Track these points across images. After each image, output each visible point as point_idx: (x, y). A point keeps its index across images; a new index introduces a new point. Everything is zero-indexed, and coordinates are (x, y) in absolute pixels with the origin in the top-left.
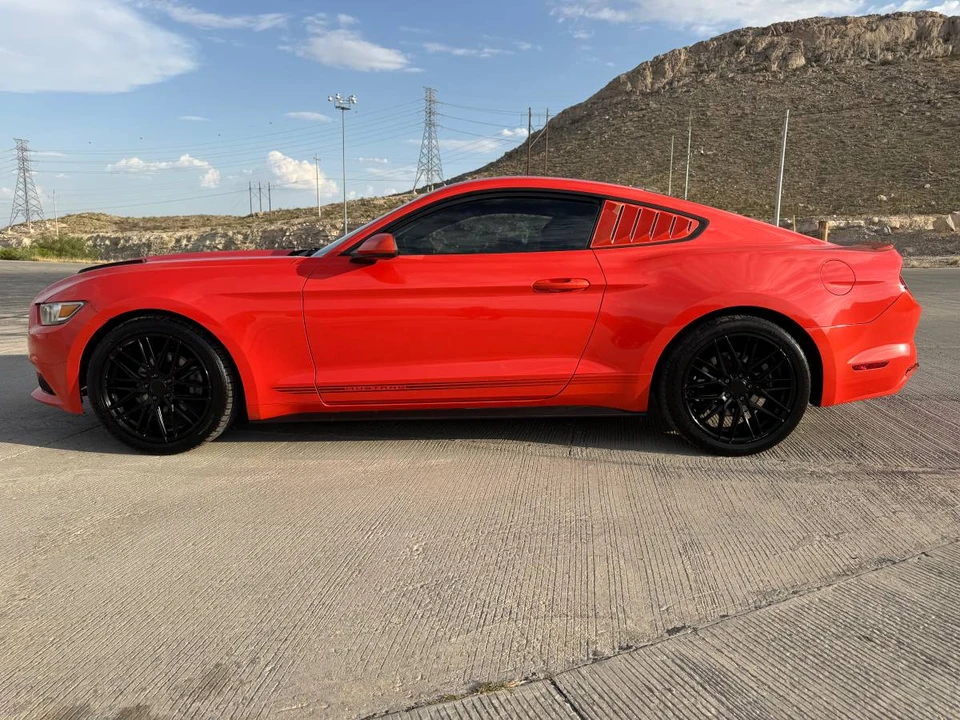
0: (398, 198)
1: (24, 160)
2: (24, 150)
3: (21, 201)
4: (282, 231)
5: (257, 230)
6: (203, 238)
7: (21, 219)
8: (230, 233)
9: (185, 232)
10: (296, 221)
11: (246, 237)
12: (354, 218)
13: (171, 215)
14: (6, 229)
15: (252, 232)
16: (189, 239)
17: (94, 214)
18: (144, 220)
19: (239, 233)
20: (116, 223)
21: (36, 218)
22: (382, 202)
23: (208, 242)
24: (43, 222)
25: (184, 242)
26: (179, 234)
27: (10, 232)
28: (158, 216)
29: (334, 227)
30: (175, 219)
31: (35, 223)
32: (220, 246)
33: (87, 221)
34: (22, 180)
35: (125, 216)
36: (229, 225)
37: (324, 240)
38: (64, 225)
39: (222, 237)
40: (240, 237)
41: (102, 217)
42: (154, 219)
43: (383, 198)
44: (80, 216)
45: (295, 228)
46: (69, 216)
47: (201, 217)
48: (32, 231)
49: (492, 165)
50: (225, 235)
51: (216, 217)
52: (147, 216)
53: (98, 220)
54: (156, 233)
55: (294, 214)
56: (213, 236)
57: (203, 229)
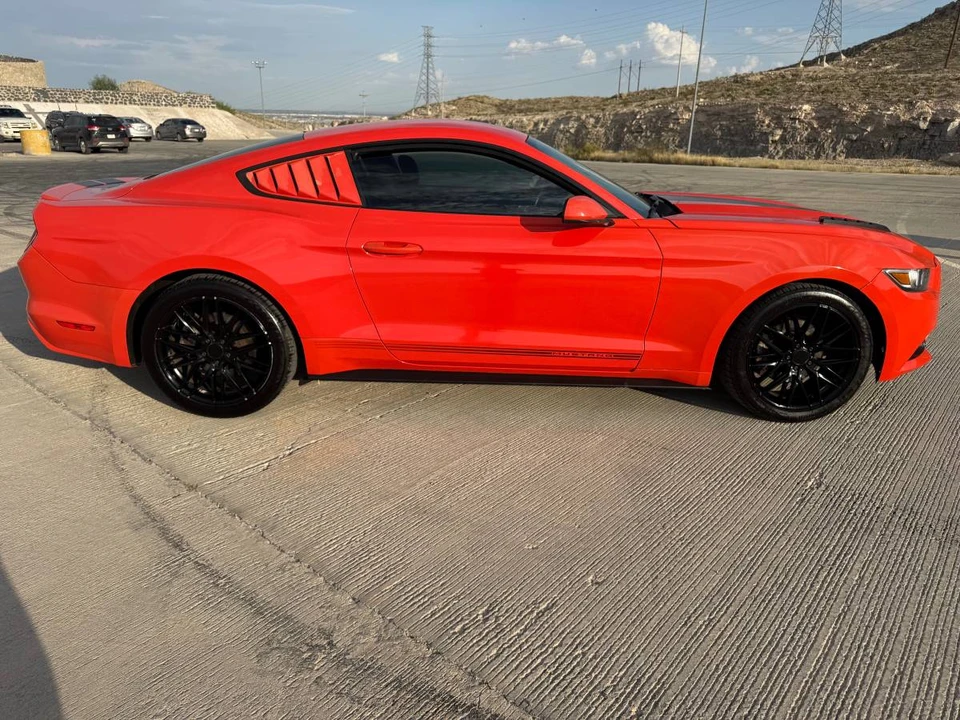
0: (778, 72)
1: (428, 46)
2: (429, 36)
3: (423, 85)
4: (634, 114)
5: (608, 115)
6: (558, 122)
7: (422, 102)
8: (583, 117)
9: (545, 115)
10: (650, 103)
11: (597, 120)
12: (711, 99)
13: (544, 97)
14: (411, 112)
15: (604, 115)
16: (546, 122)
17: (479, 97)
18: (521, 102)
19: (591, 116)
20: (496, 106)
21: (433, 101)
22: (758, 78)
23: (562, 126)
24: (439, 105)
25: (541, 126)
26: (538, 118)
27: (413, 114)
28: (532, 98)
29: (687, 109)
30: (546, 101)
31: (432, 105)
32: (572, 131)
33: (472, 103)
34: (425, 65)
35: (504, 99)
36: (584, 108)
37: (674, 124)
38: (454, 108)
39: (575, 120)
40: (592, 120)
41: (486, 100)
42: (528, 101)
43: (761, 73)
44: (468, 99)
45: (647, 111)
46: (460, 99)
47: (571, 98)
48: (430, 113)
49: (913, 26)
50: (578, 119)
51: (584, 99)
52: (523, 98)
53: (482, 102)
54: (518, 117)
55: (653, 94)
56: (567, 120)
57: (560, 113)
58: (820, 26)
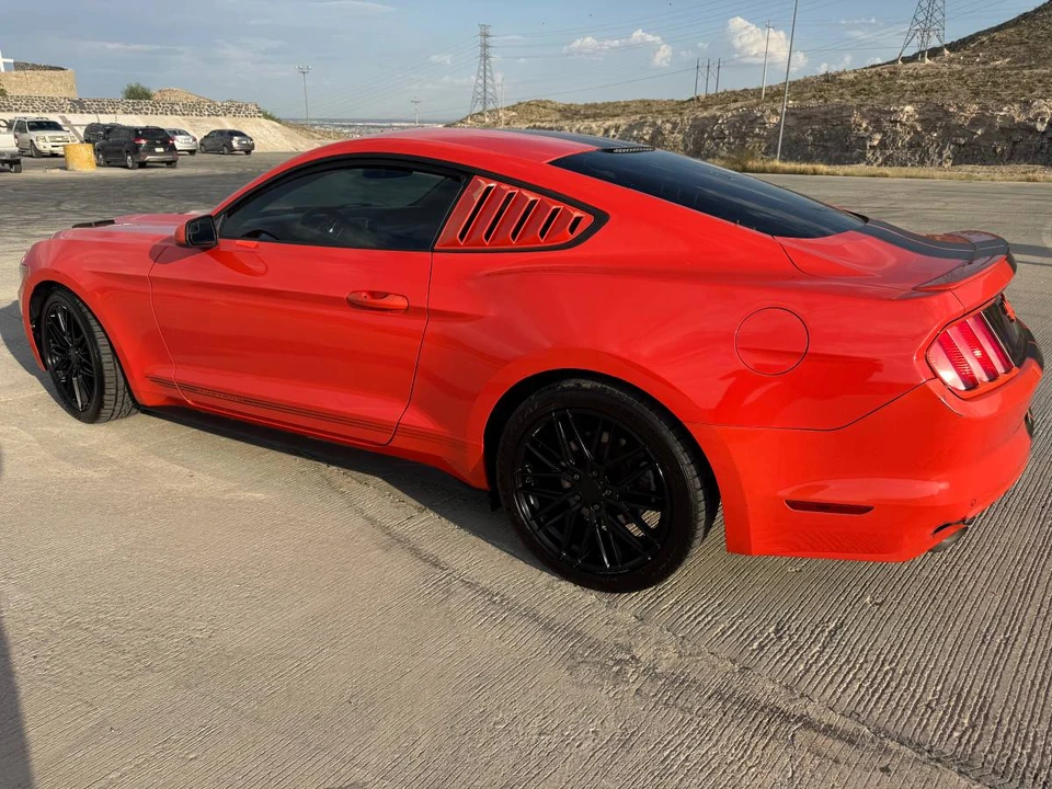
0: (874, 70)
1: (485, 46)
2: (486, 36)
3: (480, 90)
4: (715, 119)
5: (687, 118)
6: (631, 128)
7: (479, 108)
8: (659, 122)
9: (615, 121)
10: (733, 106)
11: (675, 125)
12: (801, 100)
13: (612, 101)
14: (466, 119)
15: (682, 120)
16: (617, 128)
17: (541, 101)
18: (587, 106)
19: (668, 121)
20: (560, 111)
21: (491, 106)
22: (852, 76)
23: (635, 133)
24: (497, 111)
25: (612, 132)
26: (608, 123)
27: (469, 122)
28: (599, 102)
29: (774, 112)
30: (615, 105)
31: (490, 112)
32: (647, 137)
33: (534, 108)
34: (482, 67)
35: (569, 103)
36: (660, 112)
37: (760, 128)
38: (514, 114)
39: (650, 126)
40: (669, 126)
41: (549, 105)
42: (595, 106)
43: (855, 71)
44: (529, 104)
45: (730, 114)
46: (520, 104)
47: (642, 101)
48: (487, 120)
49: (1025, 16)
50: (654, 124)
51: (657, 102)
52: (589, 102)
53: (544, 107)
54: (586, 123)
55: (735, 96)
56: (640, 125)
57: (633, 117)
58: (921, 17)
